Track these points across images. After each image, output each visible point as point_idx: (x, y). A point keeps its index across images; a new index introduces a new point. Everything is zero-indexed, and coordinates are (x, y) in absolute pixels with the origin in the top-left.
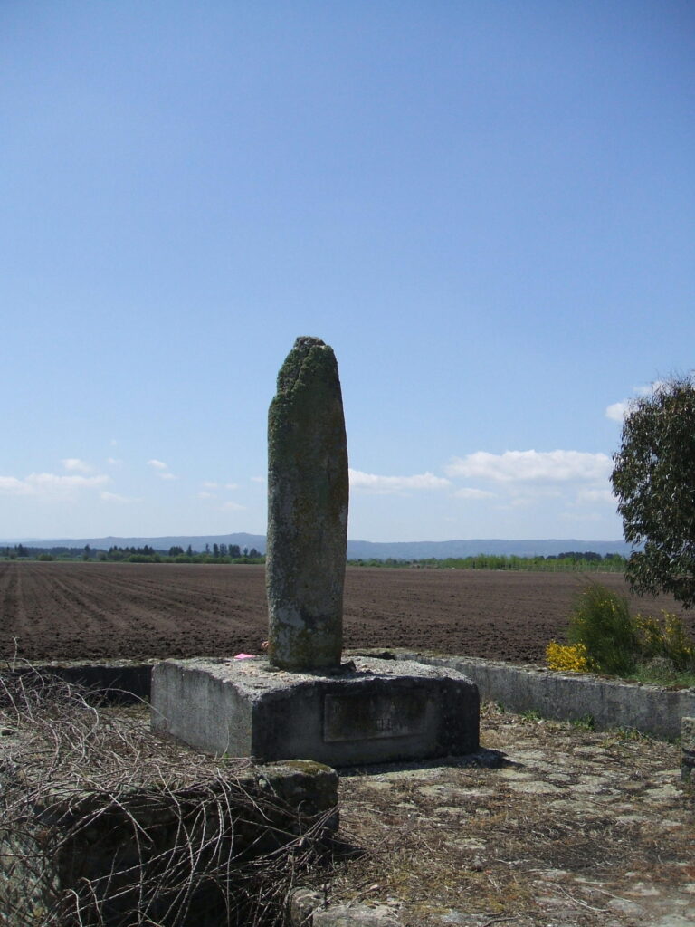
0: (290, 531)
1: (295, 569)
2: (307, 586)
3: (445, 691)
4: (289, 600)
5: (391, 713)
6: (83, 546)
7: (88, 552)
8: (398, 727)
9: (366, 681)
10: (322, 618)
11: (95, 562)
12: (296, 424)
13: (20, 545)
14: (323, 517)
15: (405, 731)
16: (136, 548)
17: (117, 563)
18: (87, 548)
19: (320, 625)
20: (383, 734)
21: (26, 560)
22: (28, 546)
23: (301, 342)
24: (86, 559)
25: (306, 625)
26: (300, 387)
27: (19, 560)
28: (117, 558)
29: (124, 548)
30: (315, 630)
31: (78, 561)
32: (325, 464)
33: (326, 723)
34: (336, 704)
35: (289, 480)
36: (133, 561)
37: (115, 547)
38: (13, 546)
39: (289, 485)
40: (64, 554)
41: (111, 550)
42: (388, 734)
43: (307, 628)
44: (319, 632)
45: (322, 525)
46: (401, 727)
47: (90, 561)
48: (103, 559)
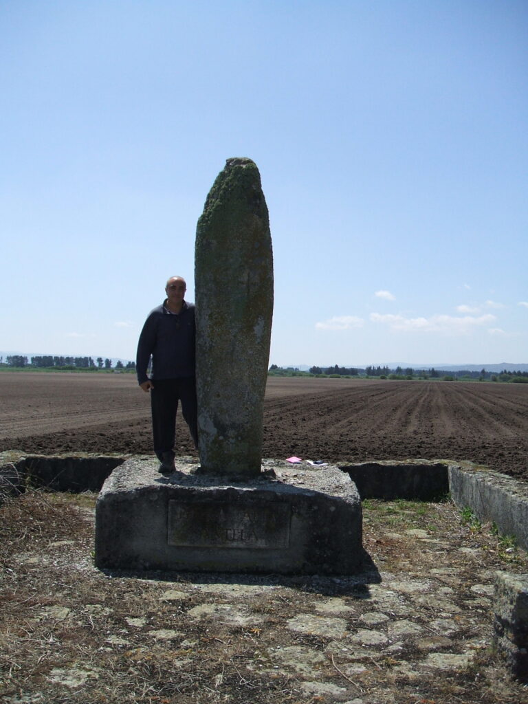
0: (206, 343)
1: (209, 379)
2: (218, 396)
3: (316, 508)
4: (205, 409)
5: (245, 525)
6: (480, 370)
7: (483, 374)
8: (253, 538)
9: (217, 490)
10: (233, 426)
11: (488, 382)
12: (214, 241)
13: (433, 369)
14: (236, 330)
15: (261, 544)
16: (522, 372)
17: (505, 383)
18: (483, 372)
19: (231, 433)
20: (235, 544)
21: (435, 380)
22: (438, 370)
23: (229, 162)
24: (480, 380)
25: (218, 432)
26: (218, 206)
27: (431, 380)
28: (505, 379)
29: (512, 371)
30: (226, 437)
31: (475, 381)
32: (245, 278)
33: (169, 527)
34: (179, 510)
35: (206, 295)
36: (516, 381)
37: (505, 371)
38: (428, 370)
39: (205, 300)
40: (465, 376)
41: (502, 373)
42: (241, 545)
43: (219, 436)
44: (231, 440)
45: (235, 336)
46: (257, 538)
47: (484, 381)
48: (495, 380)
